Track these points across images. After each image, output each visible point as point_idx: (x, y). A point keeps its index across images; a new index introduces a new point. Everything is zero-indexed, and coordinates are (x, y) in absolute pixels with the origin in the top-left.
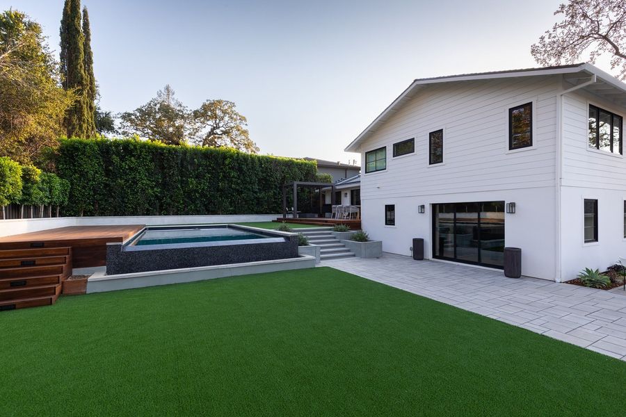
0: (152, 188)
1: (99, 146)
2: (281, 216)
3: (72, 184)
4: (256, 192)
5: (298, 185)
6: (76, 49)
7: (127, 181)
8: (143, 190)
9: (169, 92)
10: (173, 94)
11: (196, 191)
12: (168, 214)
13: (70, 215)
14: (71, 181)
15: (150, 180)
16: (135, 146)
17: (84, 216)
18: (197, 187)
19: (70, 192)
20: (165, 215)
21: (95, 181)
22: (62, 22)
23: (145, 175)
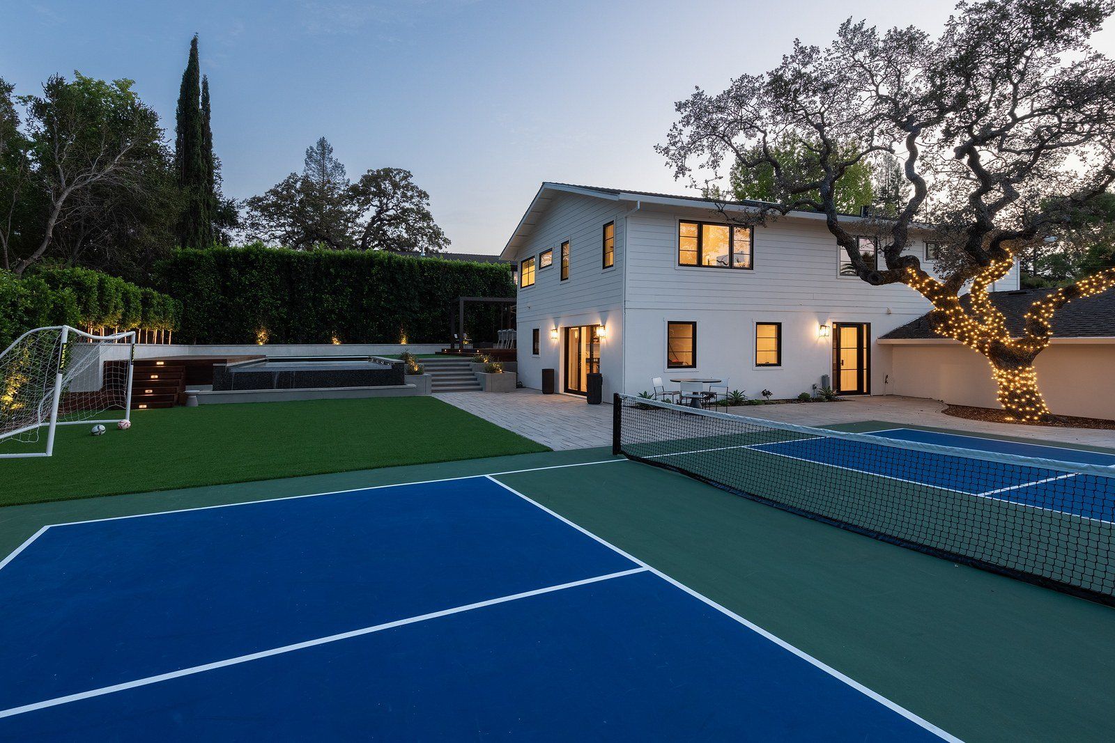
0: (277, 308)
1: (216, 258)
2: (447, 347)
3: (185, 305)
4: (415, 312)
5: (465, 302)
6: (194, 135)
7: (247, 299)
8: (266, 311)
9: (324, 148)
10: (331, 151)
11: (332, 311)
12: (296, 342)
13: (183, 343)
14: (184, 301)
15: (274, 298)
16: (257, 256)
17: (197, 344)
18: (333, 306)
19: (183, 316)
20: (292, 343)
21: (210, 301)
22: (180, 102)
23: (269, 292)
